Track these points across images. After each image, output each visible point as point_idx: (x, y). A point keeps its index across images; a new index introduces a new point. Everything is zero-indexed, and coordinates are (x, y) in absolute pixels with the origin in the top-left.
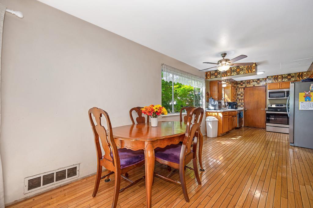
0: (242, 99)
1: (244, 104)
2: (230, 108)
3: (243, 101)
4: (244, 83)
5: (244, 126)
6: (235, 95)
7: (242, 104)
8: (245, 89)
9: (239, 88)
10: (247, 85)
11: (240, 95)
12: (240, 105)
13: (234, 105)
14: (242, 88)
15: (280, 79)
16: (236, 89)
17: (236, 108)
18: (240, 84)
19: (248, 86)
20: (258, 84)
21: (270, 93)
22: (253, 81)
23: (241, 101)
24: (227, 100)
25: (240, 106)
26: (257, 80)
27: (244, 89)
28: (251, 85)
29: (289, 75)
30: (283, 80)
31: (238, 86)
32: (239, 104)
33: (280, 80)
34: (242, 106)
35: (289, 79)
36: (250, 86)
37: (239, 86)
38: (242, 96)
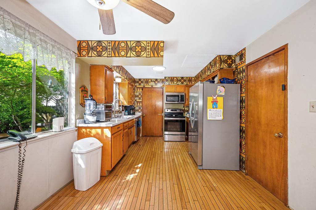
0: (140, 102)
1: (142, 108)
2: (127, 113)
3: (141, 104)
4: (142, 82)
5: (142, 136)
6: (132, 96)
7: (140, 108)
8: (144, 89)
9: (138, 88)
10: (146, 85)
11: (137, 96)
12: (138, 109)
13: (131, 109)
14: (140, 88)
15: (175, 81)
16: (134, 89)
17: (134, 114)
18: (138, 82)
19: (146, 86)
20: (156, 84)
21: (167, 96)
22: (152, 81)
23: (139, 104)
24: (122, 103)
25: (138, 110)
26: (155, 80)
27: (142, 90)
28: (150, 85)
29: (182, 78)
30: (178, 84)
31: (136, 85)
32: (137, 108)
33: (175, 83)
34: (140, 110)
35: (182, 83)
36: (148, 86)
37: (137, 84)
38: (140, 99)
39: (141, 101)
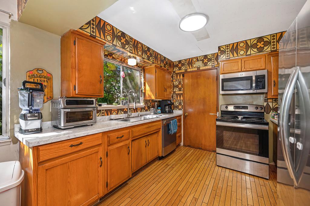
0: (180, 95)
1: (184, 103)
2: (159, 111)
3: (182, 98)
4: (183, 65)
5: (184, 145)
7: (180, 104)
8: (185, 75)
9: (177, 74)
10: (188, 68)
11: (177, 86)
12: (178, 105)
13: (166, 105)
14: (179, 74)
15: (242, 50)
16: (172, 77)
17: (171, 112)
18: (177, 66)
19: (189, 70)
20: (206, 64)
21: (224, 80)
22: (198, 60)
23: (179, 98)
24: (149, 96)
25: (177, 107)
26: (203, 58)
27: (183, 76)
28: (195, 68)
29: (260, 39)
30: (249, 53)
31: (174, 70)
32: (176, 104)
33: (242, 53)
34: (180, 107)
35: (260, 50)
36: (192, 70)
37: (176, 70)
38: (180, 90)
39: (182, 94)
